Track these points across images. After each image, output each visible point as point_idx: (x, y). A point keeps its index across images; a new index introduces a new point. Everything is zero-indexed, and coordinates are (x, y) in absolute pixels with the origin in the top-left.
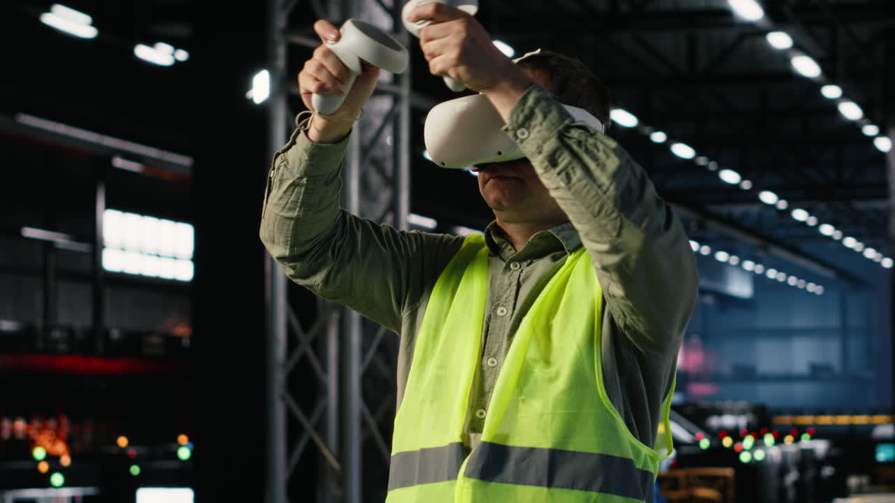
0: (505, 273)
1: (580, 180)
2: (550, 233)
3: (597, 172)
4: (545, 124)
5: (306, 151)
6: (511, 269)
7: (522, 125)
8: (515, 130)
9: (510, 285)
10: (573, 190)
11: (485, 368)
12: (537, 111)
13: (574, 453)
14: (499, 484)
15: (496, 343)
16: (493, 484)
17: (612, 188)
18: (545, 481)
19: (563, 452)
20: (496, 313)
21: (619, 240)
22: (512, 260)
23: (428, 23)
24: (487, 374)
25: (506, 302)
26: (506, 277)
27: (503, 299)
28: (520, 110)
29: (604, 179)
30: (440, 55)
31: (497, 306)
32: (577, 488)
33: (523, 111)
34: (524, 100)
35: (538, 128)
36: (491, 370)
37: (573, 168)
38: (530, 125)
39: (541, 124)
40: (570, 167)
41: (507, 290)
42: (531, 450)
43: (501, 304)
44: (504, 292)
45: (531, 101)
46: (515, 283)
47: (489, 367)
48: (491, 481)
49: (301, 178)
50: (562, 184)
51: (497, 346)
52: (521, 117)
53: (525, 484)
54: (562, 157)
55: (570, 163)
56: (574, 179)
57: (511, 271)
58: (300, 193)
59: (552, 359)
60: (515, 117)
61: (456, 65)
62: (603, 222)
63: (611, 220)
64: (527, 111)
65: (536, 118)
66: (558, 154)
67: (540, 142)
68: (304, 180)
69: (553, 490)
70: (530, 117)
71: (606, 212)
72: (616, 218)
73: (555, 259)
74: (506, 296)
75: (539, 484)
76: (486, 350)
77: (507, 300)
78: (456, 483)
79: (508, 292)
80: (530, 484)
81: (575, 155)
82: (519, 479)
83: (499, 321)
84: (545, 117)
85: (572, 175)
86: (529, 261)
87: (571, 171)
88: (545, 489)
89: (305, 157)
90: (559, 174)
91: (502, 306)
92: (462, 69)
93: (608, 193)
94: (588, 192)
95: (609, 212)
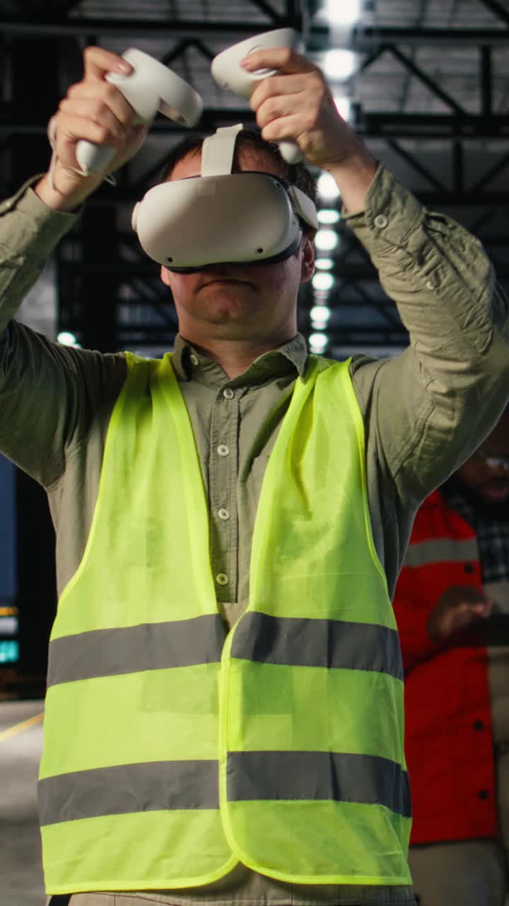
0: (219, 403)
1: (451, 283)
2: (280, 354)
3: (468, 275)
4: (405, 212)
5: (37, 219)
6: (224, 398)
7: (380, 212)
8: (372, 217)
9: (228, 417)
10: (442, 294)
11: (217, 521)
12: (394, 194)
13: (352, 625)
14: (271, 665)
15: (222, 490)
16: (265, 665)
17: (485, 295)
18: (325, 659)
19: (340, 623)
20: (215, 451)
21: (484, 358)
22: (226, 387)
23: (273, 72)
24: (221, 529)
25: (226, 438)
26: (222, 408)
27: (222, 433)
28: (377, 192)
29: (476, 284)
30: (288, 115)
31: (216, 444)
32: (358, 668)
33: (381, 193)
34: (379, 179)
35: (397, 217)
36: (223, 524)
37: (443, 267)
38: (388, 213)
39: (402, 212)
40: (439, 266)
41: (226, 422)
42: (306, 622)
43: (220, 442)
44: (222, 427)
45: (386, 183)
46: (236, 415)
47: (222, 520)
48: (263, 662)
49: (18, 256)
50: (429, 286)
51: (225, 493)
52: (380, 202)
53: (302, 664)
54: (429, 255)
55: (439, 262)
56: (444, 282)
57: (225, 401)
58: (8, 276)
59: (312, 508)
60: (373, 199)
61: (311, 130)
62: (471, 335)
63: (481, 333)
64: (385, 195)
65: (395, 204)
66: (426, 249)
67: (404, 233)
68: (21, 260)
69: (332, 670)
70: (388, 202)
71: (478, 323)
72: (488, 331)
73: (282, 386)
74: (224, 432)
75: (317, 664)
76: (212, 499)
77: (228, 436)
78: (220, 665)
79: (226, 427)
80: (308, 665)
81: (442, 252)
82: (295, 659)
83: (221, 462)
84: (404, 203)
85: (442, 277)
86: (245, 389)
87: (440, 271)
88: (325, 670)
89: (34, 228)
90: (427, 273)
91: (222, 443)
92: (317, 135)
93: (482, 300)
94: (460, 298)
95: (481, 323)
